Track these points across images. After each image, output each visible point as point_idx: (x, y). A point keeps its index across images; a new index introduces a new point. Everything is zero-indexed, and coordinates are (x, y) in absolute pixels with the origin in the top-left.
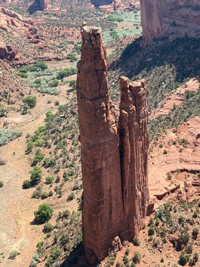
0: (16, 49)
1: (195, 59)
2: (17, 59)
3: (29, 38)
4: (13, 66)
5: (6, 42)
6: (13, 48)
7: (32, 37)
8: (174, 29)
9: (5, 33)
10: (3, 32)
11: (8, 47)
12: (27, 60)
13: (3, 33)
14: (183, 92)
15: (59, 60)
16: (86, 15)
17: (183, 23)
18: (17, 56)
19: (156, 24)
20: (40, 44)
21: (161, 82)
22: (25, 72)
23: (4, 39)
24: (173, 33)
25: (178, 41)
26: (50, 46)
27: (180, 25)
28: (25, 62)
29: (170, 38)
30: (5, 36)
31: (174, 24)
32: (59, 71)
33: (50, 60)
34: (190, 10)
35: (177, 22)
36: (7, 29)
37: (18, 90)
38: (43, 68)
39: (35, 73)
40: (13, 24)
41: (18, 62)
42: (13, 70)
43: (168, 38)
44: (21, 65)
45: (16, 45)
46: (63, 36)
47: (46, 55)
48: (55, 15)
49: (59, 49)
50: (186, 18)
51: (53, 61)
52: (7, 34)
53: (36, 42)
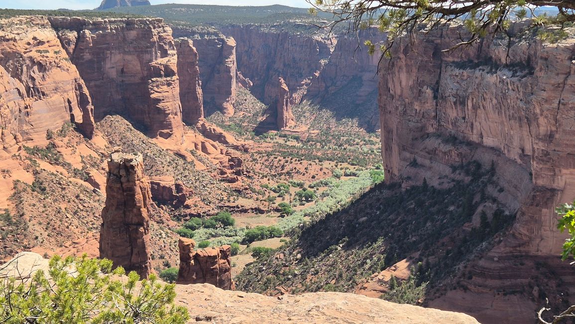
0: (191, 189)
1: (425, 223)
2: (188, 207)
3: (223, 173)
4: (178, 218)
5: (176, 177)
6: (184, 188)
7: (229, 171)
8: (412, 171)
9: (181, 162)
10: (177, 161)
11: (178, 188)
12: (206, 209)
13: (176, 163)
14: (387, 279)
15: (262, 212)
17: (427, 162)
18: (188, 202)
20: (238, 184)
21: (366, 258)
22: (193, 228)
23: (174, 173)
24: (409, 178)
25: (413, 192)
26: (257, 188)
27: (422, 166)
28: (201, 211)
29: (403, 185)
30: (179, 167)
31: (414, 164)
33: (245, 211)
34: (440, 141)
35: (419, 160)
36: (186, 156)
37: (162, 257)
38: (227, 223)
39: (211, 230)
40: (204, 149)
41: (188, 211)
42: (173, 223)
43: (400, 186)
44: (191, 215)
45: (192, 183)
46: (288, 173)
47: (241, 202)
48: (297, 139)
49: (273, 194)
50: (432, 154)
51: (251, 214)
52: (184, 164)
53: (232, 181)
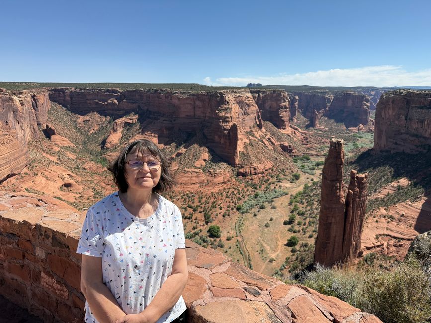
0: (294, 147)
1: (408, 166)
2: (293, 153)
3: (303, 142)
4: (290, 156)
5: (289, 143)
6: (292, 146)
7: (305, 141)
8: (395, 146)
9: (289, 138)
11: (290, 146)
12: (299, 154)
14: (396, 185)
15: (318, 156)
16: (340, 132)
17: (402, 143)
18: (293, 151)
19: (383, 142)
20: (308, 146)
21: (382, 177)
22: (297, 160)
23: (288, 141)
24: (394, 149)
25: (397, 154)
26: (314, 147)
27: (400, 144)
28: (298, 154)
29: (392, 151)
31: (396, 143)
32: (316, 162)
33: (313, 155)
34: (408, 135)
35: (398, 142)
36: (290, 135)
37: (290, 169)
38: (308, 159)
39: (302, 161)
40: (295, 133)
41: (293, 154)
42: (290, 158)
43: (390, 151)
44: (295, 156)
45: (294, 145)
46: (323, 143)
47: (311, 152)
48: (320, 130)
49: (320, 150)
50: (405, 140)
51: (314, 156)
53: (307, 144)
